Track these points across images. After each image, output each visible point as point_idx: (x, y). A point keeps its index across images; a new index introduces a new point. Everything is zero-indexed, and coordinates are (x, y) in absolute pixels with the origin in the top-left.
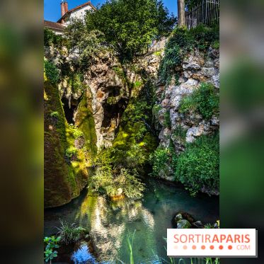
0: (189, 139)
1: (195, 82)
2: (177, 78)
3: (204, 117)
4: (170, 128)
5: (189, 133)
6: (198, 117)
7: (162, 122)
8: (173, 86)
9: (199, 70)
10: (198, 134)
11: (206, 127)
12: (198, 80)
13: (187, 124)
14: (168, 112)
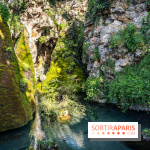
0: (117, 69)
1: (120, 23)
2: (104, 19)
3: (130, 51)
4: (99, 61)
5: (117, 64)
6: (125, 50)
7: (92, 56)
8: (101, 27)
9: (124, 13)
10: (124, 64)
11: (131, 58)
12: (122, 22)
13: (115, 57)
14: (97, 48)
